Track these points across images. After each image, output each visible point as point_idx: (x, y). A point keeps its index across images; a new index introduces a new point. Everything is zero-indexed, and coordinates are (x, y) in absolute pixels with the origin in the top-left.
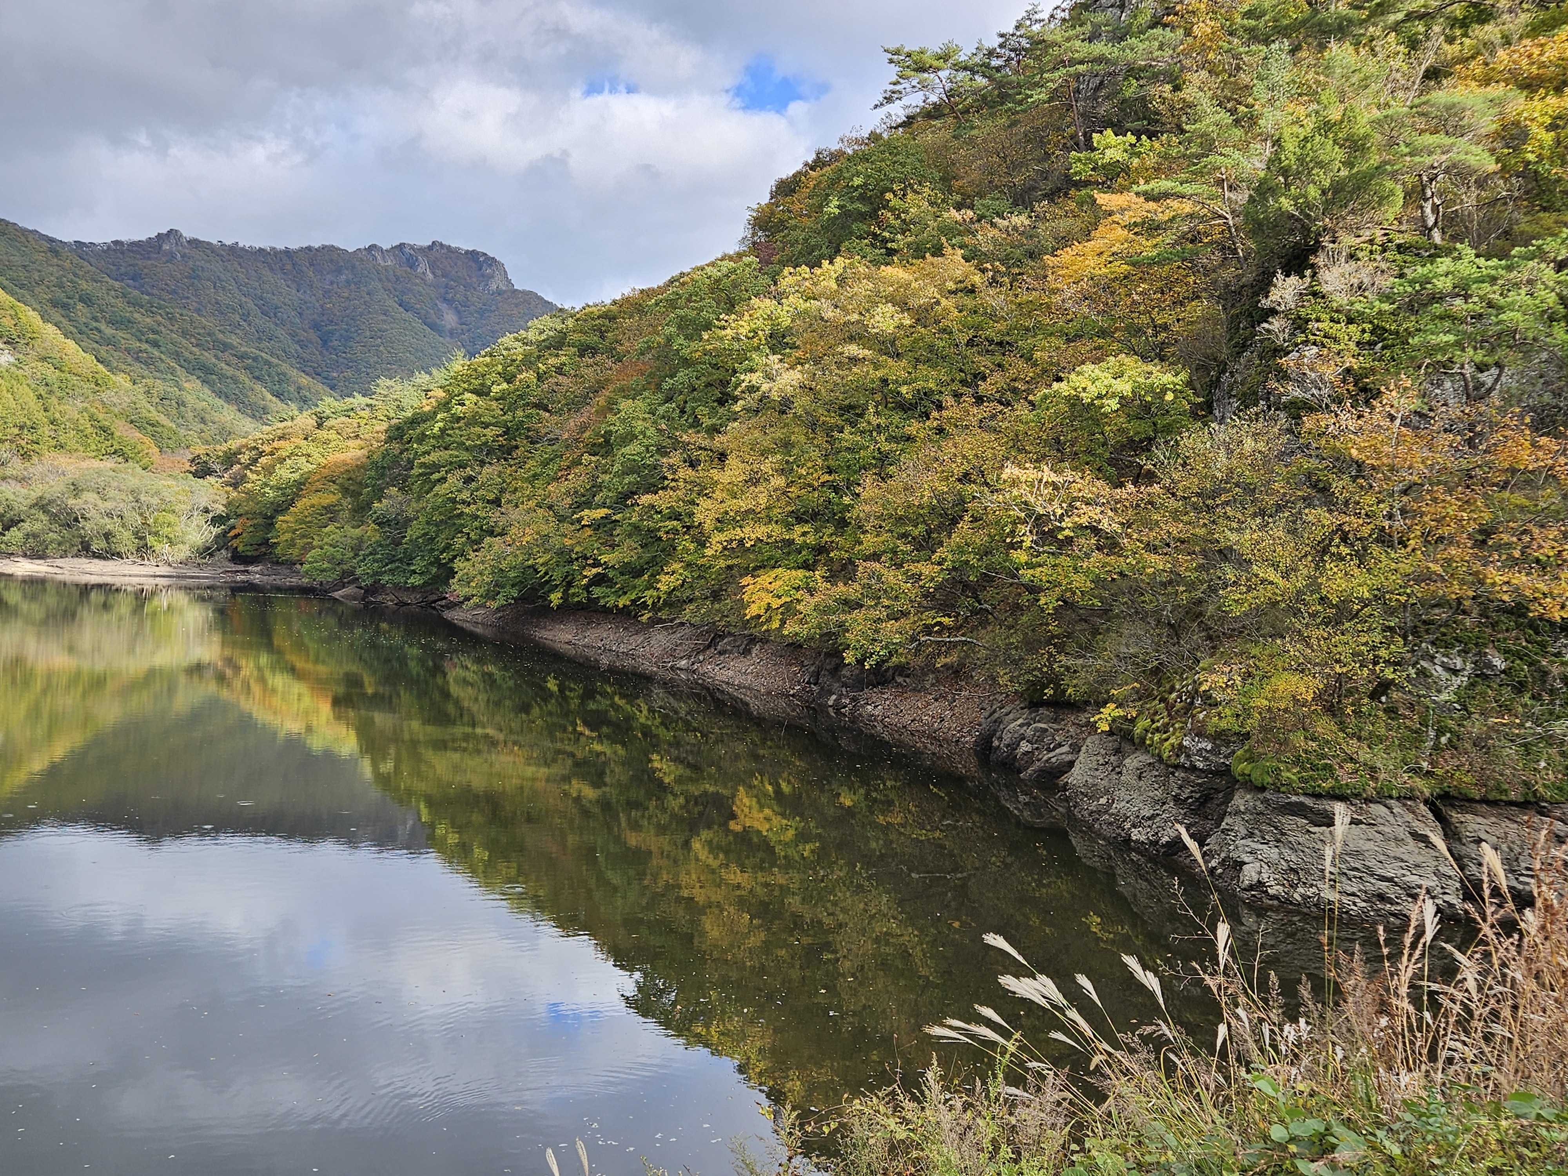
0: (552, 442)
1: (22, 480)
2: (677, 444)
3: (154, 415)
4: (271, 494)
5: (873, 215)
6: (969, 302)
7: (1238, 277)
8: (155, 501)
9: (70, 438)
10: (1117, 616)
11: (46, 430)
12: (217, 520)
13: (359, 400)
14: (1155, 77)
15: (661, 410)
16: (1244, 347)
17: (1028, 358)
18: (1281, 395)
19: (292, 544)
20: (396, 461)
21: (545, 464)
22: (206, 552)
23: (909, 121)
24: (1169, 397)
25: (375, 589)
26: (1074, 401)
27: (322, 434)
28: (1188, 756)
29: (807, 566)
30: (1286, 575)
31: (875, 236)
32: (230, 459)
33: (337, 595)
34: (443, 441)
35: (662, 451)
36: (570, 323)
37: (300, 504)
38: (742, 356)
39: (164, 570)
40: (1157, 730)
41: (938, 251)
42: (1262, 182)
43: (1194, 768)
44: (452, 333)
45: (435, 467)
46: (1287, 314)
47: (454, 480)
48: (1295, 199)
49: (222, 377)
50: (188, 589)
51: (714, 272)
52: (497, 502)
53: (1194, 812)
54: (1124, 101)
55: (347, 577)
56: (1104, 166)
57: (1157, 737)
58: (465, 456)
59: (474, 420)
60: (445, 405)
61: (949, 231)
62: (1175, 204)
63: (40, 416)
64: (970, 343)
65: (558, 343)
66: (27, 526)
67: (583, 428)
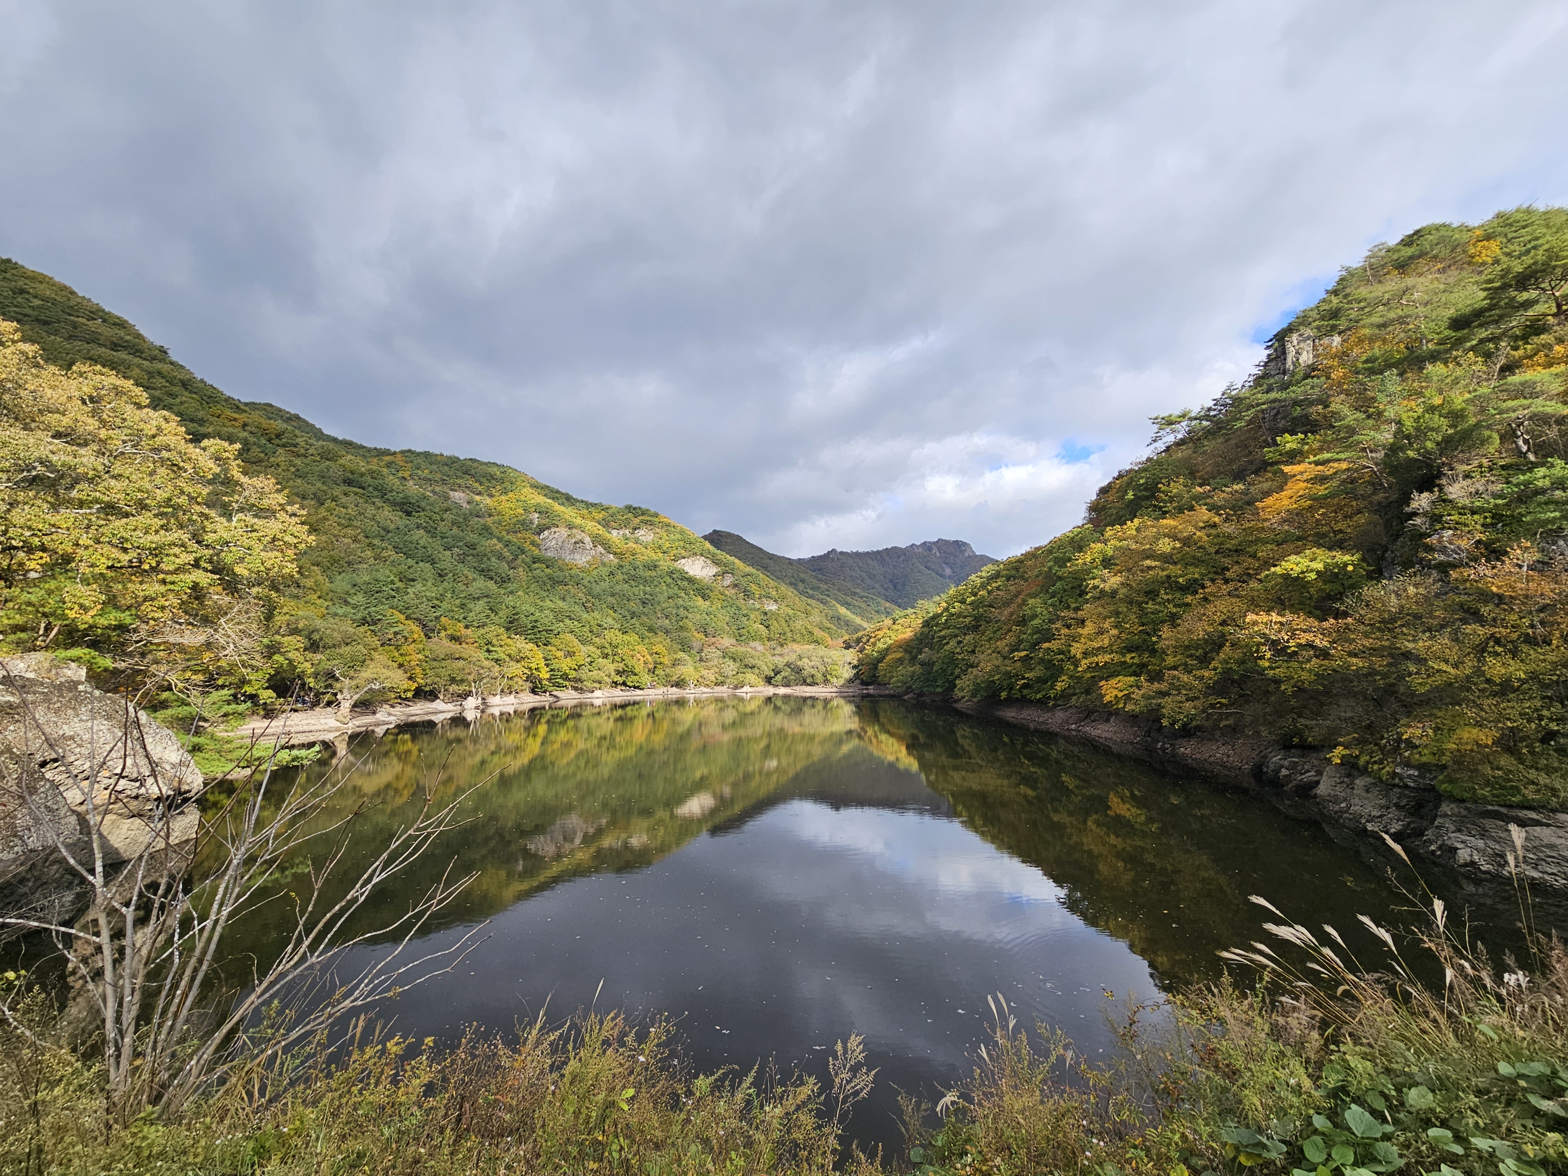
0: (997, 622)
1: (781, 655)
2: (1058, 618)
3: (829, 625)
4: (876, 655)
5: (1153, 496)
6: (1213, 531)
7: (1386, 498)
8: (830, 661)
9: (797, 637)
10: (1336, 695)
11: (789, 635)
12: (854, 667)
13: (910, 611)
14: (1312, 403)
15: (1050, 602)
16: (1398, 536)
17: (1254, 556)
18: (1430, 560)
19: (885, 676)
20: (927, 636)
21: (995, 632)
22: (851, 681)
23: (1168, 449)
24: (1350, 568)
25: (921, 695)
26: (1286, 577)
27: (895, 627)
28: (1401, 779)
29: (1134, 674)
30: (1456, 666)
31: (1155, 506)
32: (858, 641)
33: (906, 697)
34: (946, 625)
35: (1051, 621)
36: (1002, 566)
37: (888, 658)
38: (1088, 572)
39: (835, 689)
40: (1375, 762)
41: (1192, 508)
42: (1392, 445)
43: (1406, 787)
44: (949, 577)
45: (944, 637)
46: (1425, 514)
47: (953, 643)
48: (1418, 450)
49: (854, 606)
50: (844, 697)
51: (1071, 535)
52: (973, 652)
53: (1411, 814)
54: (1294, 418)
55: (909, 690)
56: (1286, 453)
57: (1376, 767)
58: (957, 631)
59: (959, 615)
60: (946, 609)
61: (1197, 498)
62: (1336, 465)
63: (787, 629)
64: (1217, 552)
65: (997, 576)
66: (783, 674)
67: (1011, 614)
